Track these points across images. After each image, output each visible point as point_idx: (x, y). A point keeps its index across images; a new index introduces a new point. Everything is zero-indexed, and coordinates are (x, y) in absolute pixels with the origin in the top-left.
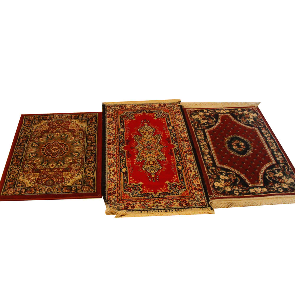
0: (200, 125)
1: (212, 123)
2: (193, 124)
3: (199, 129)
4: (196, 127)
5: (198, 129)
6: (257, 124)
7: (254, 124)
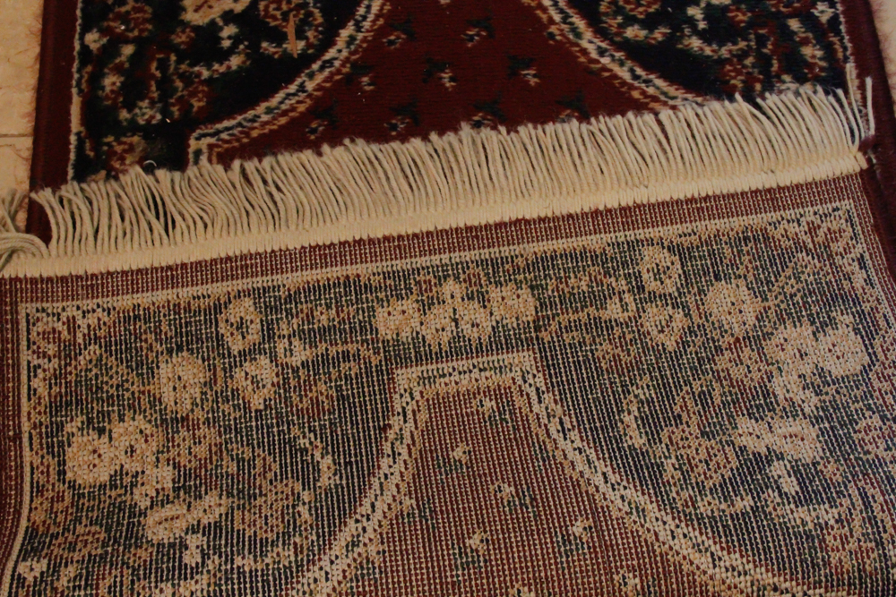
0: (163, 66)
1: (290, 30)
2: (93, 40)
3: (133, 127)
4: (111, 81)
5: (124, 115)
6: (761, 41)
7: (724, 52)
